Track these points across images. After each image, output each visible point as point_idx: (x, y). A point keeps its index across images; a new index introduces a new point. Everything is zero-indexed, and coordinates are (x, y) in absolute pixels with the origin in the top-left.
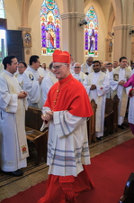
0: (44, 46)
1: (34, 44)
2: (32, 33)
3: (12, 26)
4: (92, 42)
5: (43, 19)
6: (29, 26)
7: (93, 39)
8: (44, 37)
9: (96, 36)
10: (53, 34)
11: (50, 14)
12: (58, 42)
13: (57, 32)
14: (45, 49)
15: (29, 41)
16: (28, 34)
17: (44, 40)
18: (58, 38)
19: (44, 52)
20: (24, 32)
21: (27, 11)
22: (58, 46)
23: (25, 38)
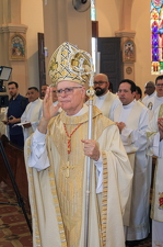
0: (156, 58)
1: (139, 56)
2: (137, 40)
3: (106, 31)
5: (155, 16)
6: (132, 29)
14: (157, 63)
15: (132, 53)
16: (130, 42)
17: (156, 50)
19: (156, 69)
20: (124, 39)
21: (130, 5)
23: (125, 48)
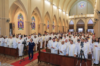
0: (19, 27)
4: (33, 26)
6: (14, 22)
7: (34, 25)
8: (18, 25)
9: (35, 24)
10: (21, 24)
11: (21, 18)
12: (23, 26)
13: (23, 23)
15: (14, 26)
16: (14, 24)
18: (23, 25)
19: (19, 29)
20: (13, 24)
21: (14, 18)
22: (23, 27)
